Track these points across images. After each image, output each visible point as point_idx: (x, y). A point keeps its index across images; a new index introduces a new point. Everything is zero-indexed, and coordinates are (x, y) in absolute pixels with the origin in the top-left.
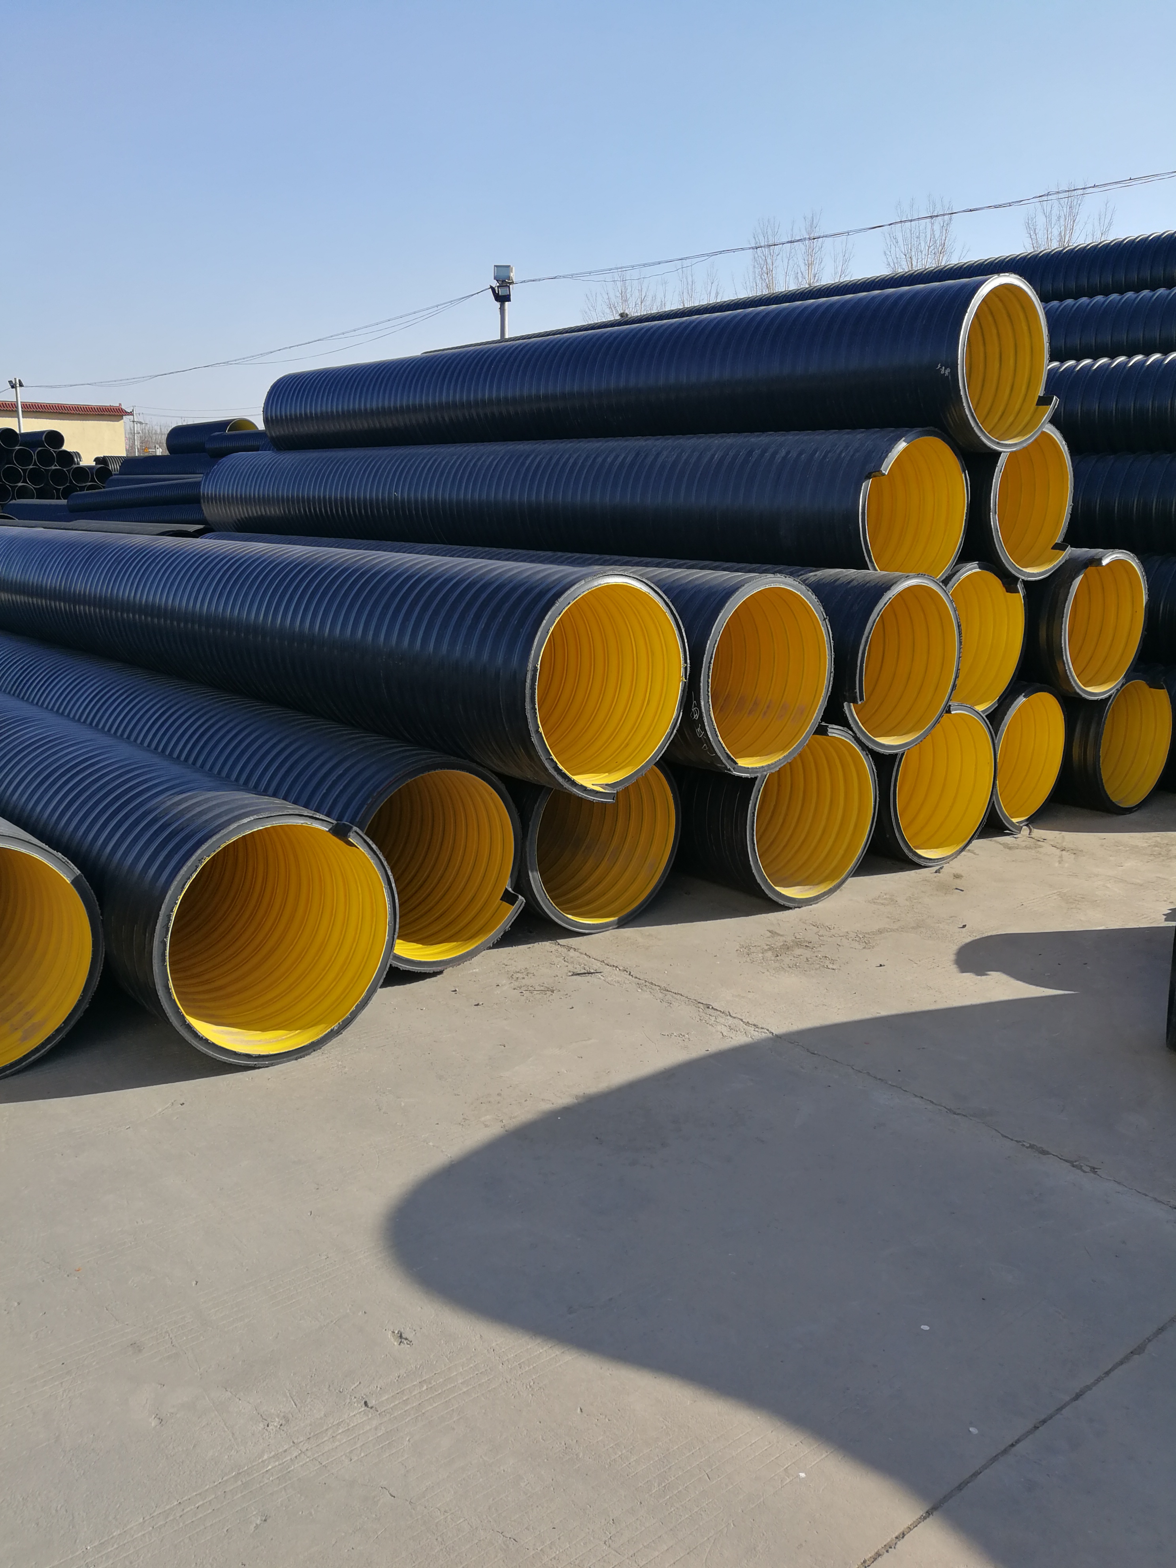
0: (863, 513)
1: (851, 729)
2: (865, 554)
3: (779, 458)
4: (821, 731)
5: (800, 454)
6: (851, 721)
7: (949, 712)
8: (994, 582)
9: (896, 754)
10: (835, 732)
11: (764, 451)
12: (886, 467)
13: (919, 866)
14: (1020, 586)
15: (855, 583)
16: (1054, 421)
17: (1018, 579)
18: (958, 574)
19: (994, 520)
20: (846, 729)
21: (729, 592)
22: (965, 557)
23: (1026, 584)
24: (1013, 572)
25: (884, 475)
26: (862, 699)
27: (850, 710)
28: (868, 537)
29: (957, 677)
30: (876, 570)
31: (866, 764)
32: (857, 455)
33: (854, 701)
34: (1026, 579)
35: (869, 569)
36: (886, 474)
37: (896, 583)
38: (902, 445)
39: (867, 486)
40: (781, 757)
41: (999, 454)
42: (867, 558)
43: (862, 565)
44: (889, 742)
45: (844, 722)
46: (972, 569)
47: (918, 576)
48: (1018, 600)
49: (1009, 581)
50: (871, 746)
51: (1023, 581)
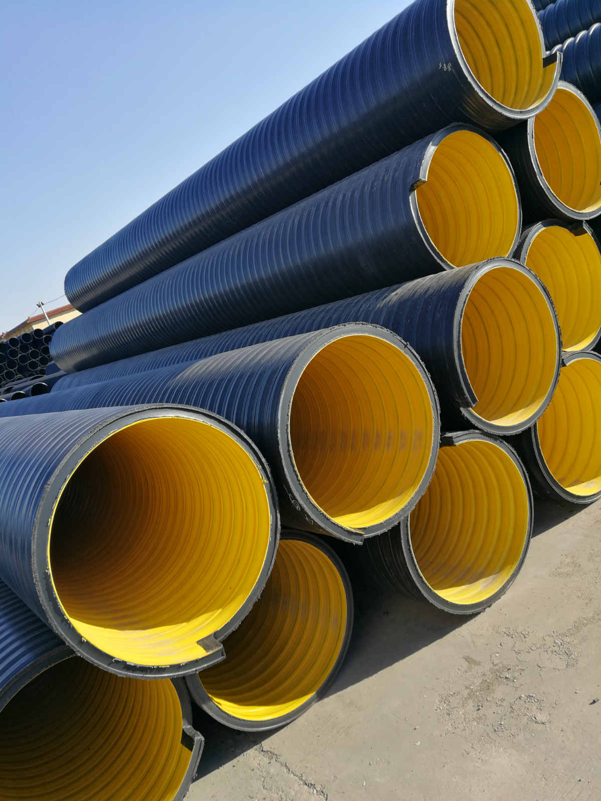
0: (420, 223)
1: (476, 428)
2: (436, 258)
3: (339, 203)
4: (446, 442)
5: (353, 192)
6: (473, 421)
7: (564, 365)
8: (562, 233)
9: (530, 428)
10: (461, 439)
11: (327, 203)
12: (424, 174)
13: (585, 506)
14: (585, 227)
15: (431, 291)
16: (564, 77)
17: (582, 221)
18: (527, 240)
19: (543, 181)
20: (471, 431)
22: (528, 222)
23: (590, 223)
24: (575, 218)
25: (424, 182)
26: (474, 401)
27: (470, 413)
28: (431, 242)
29: (559, 334)
30: (452, 268)
31: (505, 451)
32: (397, 174)
33: (467, 405)
34: (589, 218)
35: (445, 270)
36: (426, 180)
37: (467, 278)
38: (431, 149)
39: (413, 199)
40: (412, 495)
41: (524, 123)
42: (438, 261)
45: (466, 425)
46: (538, 230)
47: (488, 262)
48: (588, 238)
49: (574, 226)
50: (501, 433)
51: (587, 221)
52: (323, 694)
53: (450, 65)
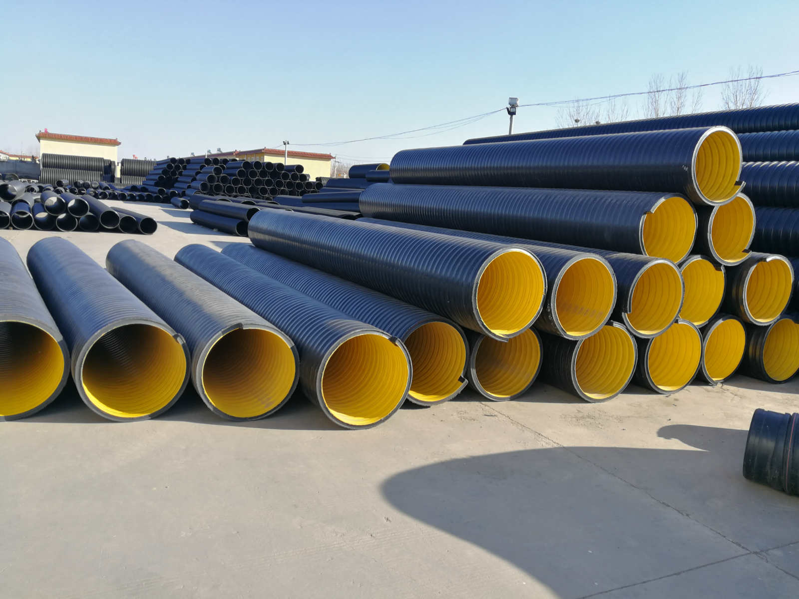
0: (641, 229)
1: (625, 325)
2: (641, 248)
3: (607, 202)
4: (609, 323)
5: (617, 201)
6: (625, 321)
7: (677, 321)
8: (710, 266)
9: (648, 340)
10: (617, 325)
11: (602, 199)
12: (653, 210)
13: (657, 393)
14: (722, 268)
15: (633, 260)
16: (744, 191)
17: (722, 265)
18: (689, 260)
19: (710, 236)
20: (622, 324)
21: (568, 259)
22: (694, 252)
23: (726, 267)
24: (718, 260)
25: (652, 213)
26: (630, 311)
27: (625, 316)
28: (642, 240)
29: (681, 307)
30: (646, 255)
31: (632, 341)
32: (642, 203)
33: (626, 312)
34: (726, 265)
35: (642, 254)
36: (653, 212)
37: (649, 262)
38: (662, 200)
39: (644, 218)
40: (589, 333)
41: (713, 207)
42: (642, 250)
43: (639, 252)
44: (644, 333)
45: (621, 321)
46: (697, 258)
47: (663, 259)
48: (722, 274)
49: (717, 265)
50: (634, 333)
51: (724, 266)
52: (513, 398)
53: (687, 168)
